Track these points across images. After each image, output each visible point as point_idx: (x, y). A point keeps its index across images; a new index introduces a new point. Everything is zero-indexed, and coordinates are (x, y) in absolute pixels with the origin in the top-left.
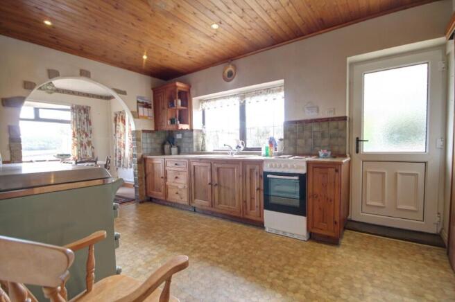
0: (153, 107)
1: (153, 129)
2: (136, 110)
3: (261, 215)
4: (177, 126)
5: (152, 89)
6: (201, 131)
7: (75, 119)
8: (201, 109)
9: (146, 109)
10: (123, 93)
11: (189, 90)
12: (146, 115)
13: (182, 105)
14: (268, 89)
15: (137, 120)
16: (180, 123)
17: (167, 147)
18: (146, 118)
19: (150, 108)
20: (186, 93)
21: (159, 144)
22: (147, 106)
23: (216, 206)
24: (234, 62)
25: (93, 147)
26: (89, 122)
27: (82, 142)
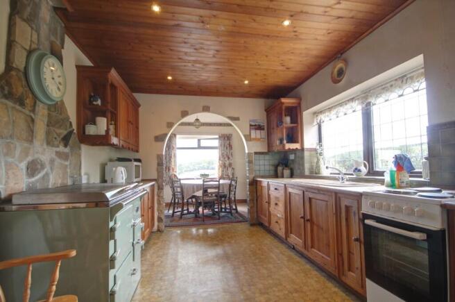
0: (266, 129)
1: (266, 151)
2: (248, 134)
3: (363, 286)
4: (284, 146)
5: (266, 110)
6: (315, 150)
7: (221, 145)
8: (315, 123)
9: (258, 132)
10: (235, 119)
11: (299, 104)
12: (259, 136)
13: (292, 123)
14: (403, 77)
15: (250, 143)
16: (288, 142)
17: (280, 168)
18: (259, 140)
19: (263, 129)
20: (296, 108)
21: (272, 165)
22: (259, 128)
23: (310, 249)
24: (344, 56)
25: (233, 169)
26: (230, 146)
27: (225, 163)
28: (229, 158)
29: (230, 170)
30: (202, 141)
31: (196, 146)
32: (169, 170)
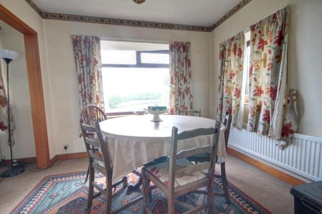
25: (191, 96)
26: (188, 63)
27: (179, 89)
28: (185, 81)
29: (187, 97)
30: (142, 55)
31: (135, 62)
32: (91, 99)
